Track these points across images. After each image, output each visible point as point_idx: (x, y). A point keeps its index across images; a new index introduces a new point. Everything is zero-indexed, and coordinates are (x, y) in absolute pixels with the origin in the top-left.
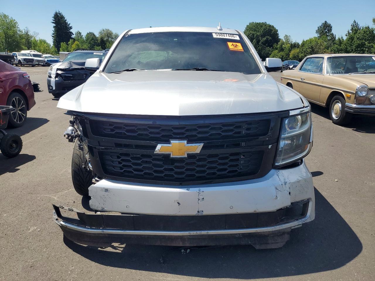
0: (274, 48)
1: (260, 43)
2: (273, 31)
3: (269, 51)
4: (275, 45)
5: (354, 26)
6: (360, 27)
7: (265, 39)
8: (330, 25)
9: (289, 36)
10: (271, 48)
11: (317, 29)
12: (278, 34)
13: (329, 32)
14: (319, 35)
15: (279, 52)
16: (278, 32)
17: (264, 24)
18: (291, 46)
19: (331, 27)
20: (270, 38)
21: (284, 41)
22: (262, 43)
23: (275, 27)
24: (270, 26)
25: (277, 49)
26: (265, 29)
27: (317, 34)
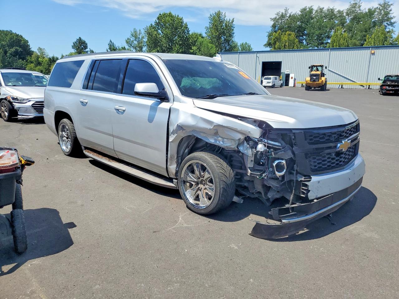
0: (28, 61)
1: (8, 54)
2: (23, 42)
3: (23, 64)
4: (28, 58)
5: (110, 45)
6: (116, 47)
7: (13, 50)
8: (85, 41)
9: (43, 48)
10: (25, 61)
11: (73, 44)
12: (29, 46)
13: (85, 49)
14: (75, 51)
15: (36, 66)
16: (29, 44)
17: (10, 33)
18: (50, 60)
19: (87, 44)
20: (20, 49)
21: (39, 54)
22: (11, 54)
23: (23, 37)
24: (17, 35)
25: (32, 62)
26: (11, 39)
27: (74, 50)
